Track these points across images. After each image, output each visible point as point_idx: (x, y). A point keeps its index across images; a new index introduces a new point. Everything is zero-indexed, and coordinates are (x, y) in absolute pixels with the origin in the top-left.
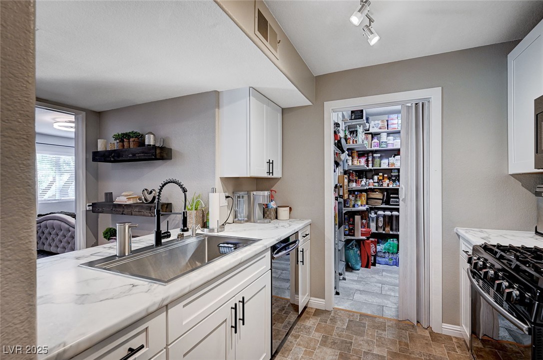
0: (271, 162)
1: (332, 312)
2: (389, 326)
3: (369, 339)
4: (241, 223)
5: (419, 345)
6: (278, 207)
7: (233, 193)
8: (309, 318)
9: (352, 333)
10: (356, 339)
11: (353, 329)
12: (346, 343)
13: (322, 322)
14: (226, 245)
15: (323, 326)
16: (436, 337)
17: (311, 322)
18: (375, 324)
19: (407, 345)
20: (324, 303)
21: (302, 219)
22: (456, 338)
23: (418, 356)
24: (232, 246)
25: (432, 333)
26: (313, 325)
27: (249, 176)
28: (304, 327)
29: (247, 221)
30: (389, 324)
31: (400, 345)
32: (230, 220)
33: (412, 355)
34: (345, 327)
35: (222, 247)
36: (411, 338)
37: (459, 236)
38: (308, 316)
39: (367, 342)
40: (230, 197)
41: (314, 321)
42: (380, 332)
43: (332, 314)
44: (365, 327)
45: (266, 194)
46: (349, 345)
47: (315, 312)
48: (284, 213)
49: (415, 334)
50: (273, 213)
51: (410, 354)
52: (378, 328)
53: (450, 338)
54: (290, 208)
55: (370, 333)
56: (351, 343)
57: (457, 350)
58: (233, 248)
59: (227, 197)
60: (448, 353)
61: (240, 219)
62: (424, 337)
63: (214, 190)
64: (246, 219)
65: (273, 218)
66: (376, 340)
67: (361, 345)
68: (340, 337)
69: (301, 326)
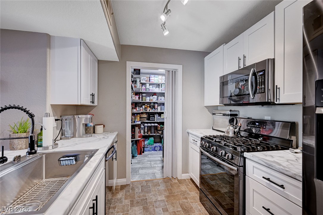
0: (93, 95)
1: (131, 184)
2: (160, 183)
3: (154, 193)
4: (68, 139)
5: (175, 188)
6: (95, 125)
7: (61, 116)
8: (119, 192)
9: (145, 193)
10: (148, 196)
11: (145, 190)
12: (144, 200)
13: (127, 192)
14: (67, 158)
15: (128, 194)
16: (180, 181)
17: (120, 195)
18: (155, 184)
19: (171, 190)
20: (126, 181)
21: (112, 131)
22: (187, 179)
23: (177, 194)
24: (73, 158)
25: (178, 180)
26: (122, 196)
27: (80, 104)
28: (117, 199)
29: (73, 137)
30: (161, 182)
31: (168, 191)
32: (59, 138)
33: (175, 194)
34: (140, 191)
35: (63, 160)
36: (172, 185)
37: (188, 133)
38: (117, 191)
39: (154, 196)
40: (59, 120)
41: (122, 193)
42: (158, 187)
43: (131, 186)
44: (150, 187)
45: (89, 117)
46: (146, 200)
47: (121, 187)
48: (99, 129)
49: (172, 183)
50: (92, 130)
51: (174, 194)
52: (156, 185)
53: (185, 180)
54: (104, 126)
55: (154, 190)
56: (146, 199)
57: (189, 184)
58: (74, 160)
59: (56, 120)
60: (187, 187)
61: (67, 136)
62: (176, 183)
63: (47, 115)
64: (72, 136)
65: (92, 133)
66: (158, 192)
67: (151, 198)
68: (139, 198)
69: (115, 199)
